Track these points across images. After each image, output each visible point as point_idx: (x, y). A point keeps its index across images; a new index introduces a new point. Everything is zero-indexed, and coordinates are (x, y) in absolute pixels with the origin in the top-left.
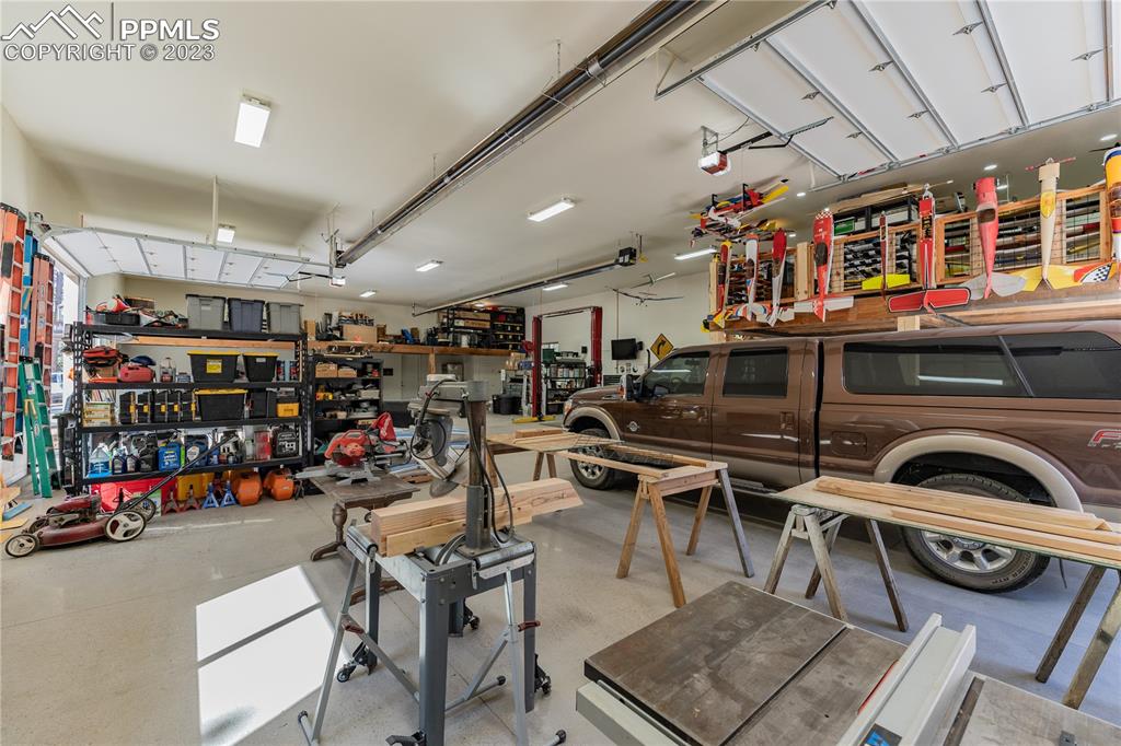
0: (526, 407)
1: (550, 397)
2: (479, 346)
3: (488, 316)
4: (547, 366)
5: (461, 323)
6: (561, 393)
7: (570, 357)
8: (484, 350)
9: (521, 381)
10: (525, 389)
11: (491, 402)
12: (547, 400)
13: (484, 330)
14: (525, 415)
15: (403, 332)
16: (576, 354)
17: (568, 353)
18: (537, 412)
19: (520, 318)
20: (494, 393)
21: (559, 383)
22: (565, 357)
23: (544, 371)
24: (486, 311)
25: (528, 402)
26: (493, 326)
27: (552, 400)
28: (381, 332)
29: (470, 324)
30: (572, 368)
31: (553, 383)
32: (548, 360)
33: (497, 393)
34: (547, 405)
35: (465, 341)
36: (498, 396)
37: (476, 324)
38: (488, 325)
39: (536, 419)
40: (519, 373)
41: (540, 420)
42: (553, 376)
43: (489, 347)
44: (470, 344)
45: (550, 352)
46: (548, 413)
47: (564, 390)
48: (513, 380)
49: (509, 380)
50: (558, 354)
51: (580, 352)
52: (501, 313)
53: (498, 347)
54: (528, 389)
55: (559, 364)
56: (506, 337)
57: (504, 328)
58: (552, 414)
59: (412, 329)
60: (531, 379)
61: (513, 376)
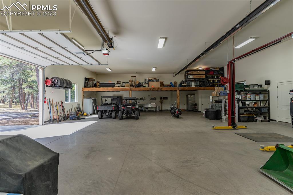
0: (224, 117)
1: (242, 111)
2: (200, 86)
3: (204, 73)
4: (239, 93)
5: (191, 77)
6: (250, 109)
7: (256, 88)
8: (202, 88)
9: (221, 102)
10: (223, 106)
11: (204, 112)
12: (239, 113)
13: (203, 79)
14: (224, 121)
15: (171, 83)
16: (261, 86)
17: (254, 86)
18: (232, 123)
19: (222, 72)
20: (205, 108)
21: (247, 103)
22: (252, 88)
23: (237, 96)
24: (203, 70)
25: (226, 114)
26: (207, 77)
27: (243, 114)
28: (162, 84)
29: (195, 77)
30: (258, 95)
31: (244, 104)
32: (239, 90)
33: (208, 108)
34: (239, 117)
35: (193, 84)
36: (207, 110)
37: (198, 77)
38: (204, 77)
39: (231, 127)
40: (220, 98)
41: (234, 128)
42: (243, 99)
43: (205, 86)
44: (196, 86)
45: (241, 85)
46: (240, 121)
47: (251, 107)
48: (216, 101)
49: (214, 101)
50: (247, 86)
51: (263, 84)
52: (211, 70)
53: (210, 86)
54: (225, 106)
55: (247, 92)
56: (214, 81)
57: (213, 77)
58: (243, 121)
59: (175, 82)
60: (227, 101)
61: (217, 99)
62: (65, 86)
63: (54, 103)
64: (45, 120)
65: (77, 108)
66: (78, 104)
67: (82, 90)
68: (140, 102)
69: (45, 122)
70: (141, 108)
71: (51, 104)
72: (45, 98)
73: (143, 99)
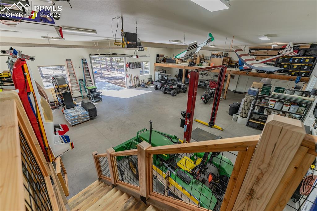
62: (135, 67)
63: (133, 76)
64: (128, 86)
65: (149, 79)
66: (151, 76)
67: (154, 65)
68: (204, 77)
69: (128, 87)
70: (202, 83)
71: (131, 78)
72: (127, 75)
73: (207, 74)
